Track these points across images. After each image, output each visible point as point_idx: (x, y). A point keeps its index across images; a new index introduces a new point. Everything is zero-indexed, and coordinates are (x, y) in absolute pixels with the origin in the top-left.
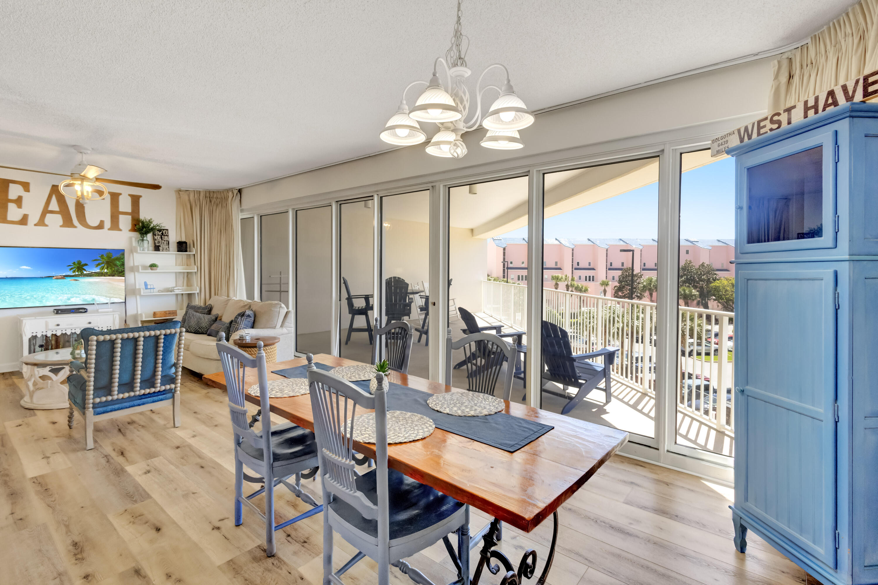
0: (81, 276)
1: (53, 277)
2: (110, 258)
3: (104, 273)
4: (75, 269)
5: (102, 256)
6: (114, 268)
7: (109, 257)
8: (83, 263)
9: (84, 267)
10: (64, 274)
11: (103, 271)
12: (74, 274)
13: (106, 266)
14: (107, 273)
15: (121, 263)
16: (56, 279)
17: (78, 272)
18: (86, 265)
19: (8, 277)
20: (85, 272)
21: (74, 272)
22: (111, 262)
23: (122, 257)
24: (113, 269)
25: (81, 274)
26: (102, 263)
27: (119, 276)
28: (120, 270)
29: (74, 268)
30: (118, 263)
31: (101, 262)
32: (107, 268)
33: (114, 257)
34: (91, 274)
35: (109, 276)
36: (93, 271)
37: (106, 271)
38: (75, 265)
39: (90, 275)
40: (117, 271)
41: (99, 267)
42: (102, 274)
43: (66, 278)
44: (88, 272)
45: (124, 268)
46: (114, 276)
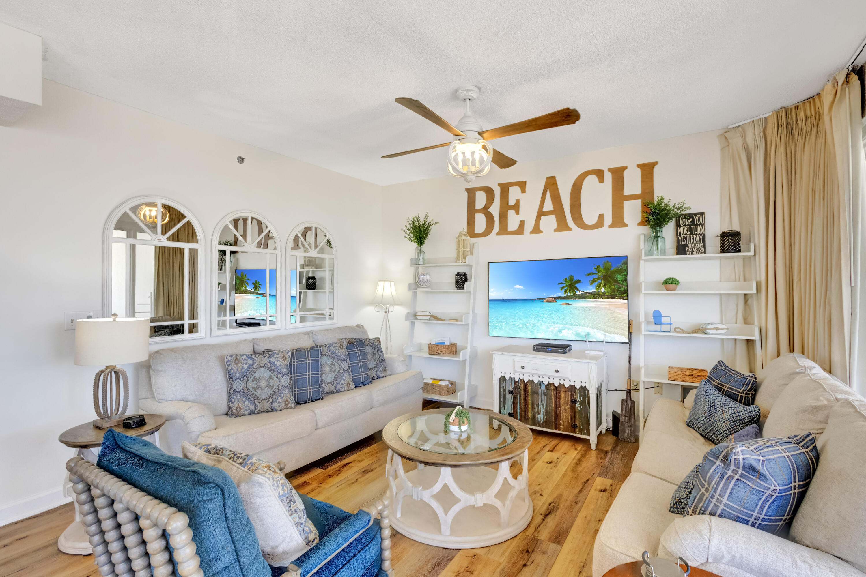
0: (573, 298)
1: (544, 299)
2: (609, 269)
3: (601, 294)
4: (566, 288)
5: (598, 267)
6: (614, 285)
7: (607, 269)
8: (575, 279)
9: (577, 286)
10: (555, 296)
11: (599, 291)
12: (565, 295)
13: (603, 283)
14: (604, 293)
15: (624, 277)
16: (547, 302)
17: (570, 293)
18: (579, 281)
19: (504, 299)
20: (578, 293)
21: (566, 292)
22: (609, 277)
23: (625, 266)
24: (613, 287)
25: (574, 295)
26: (598, 279)
27: (620, 299)
28: (623, 289)
29: (566, 286)
30: (619, 277)
31: (596, 276)
32: (605, 286)
33: (614, 269)
34: (585, 294)
35: (608, 298)
36: (588, 291)
37: (603, 290)
38: (566, 282)
39: (584, 297)
40: (618, 291)
41: (595, 284)
42: (599, 294)
43: (557, 300)
44: (581, 293)
45: (627, 286)
46: (614, 298)
